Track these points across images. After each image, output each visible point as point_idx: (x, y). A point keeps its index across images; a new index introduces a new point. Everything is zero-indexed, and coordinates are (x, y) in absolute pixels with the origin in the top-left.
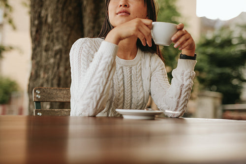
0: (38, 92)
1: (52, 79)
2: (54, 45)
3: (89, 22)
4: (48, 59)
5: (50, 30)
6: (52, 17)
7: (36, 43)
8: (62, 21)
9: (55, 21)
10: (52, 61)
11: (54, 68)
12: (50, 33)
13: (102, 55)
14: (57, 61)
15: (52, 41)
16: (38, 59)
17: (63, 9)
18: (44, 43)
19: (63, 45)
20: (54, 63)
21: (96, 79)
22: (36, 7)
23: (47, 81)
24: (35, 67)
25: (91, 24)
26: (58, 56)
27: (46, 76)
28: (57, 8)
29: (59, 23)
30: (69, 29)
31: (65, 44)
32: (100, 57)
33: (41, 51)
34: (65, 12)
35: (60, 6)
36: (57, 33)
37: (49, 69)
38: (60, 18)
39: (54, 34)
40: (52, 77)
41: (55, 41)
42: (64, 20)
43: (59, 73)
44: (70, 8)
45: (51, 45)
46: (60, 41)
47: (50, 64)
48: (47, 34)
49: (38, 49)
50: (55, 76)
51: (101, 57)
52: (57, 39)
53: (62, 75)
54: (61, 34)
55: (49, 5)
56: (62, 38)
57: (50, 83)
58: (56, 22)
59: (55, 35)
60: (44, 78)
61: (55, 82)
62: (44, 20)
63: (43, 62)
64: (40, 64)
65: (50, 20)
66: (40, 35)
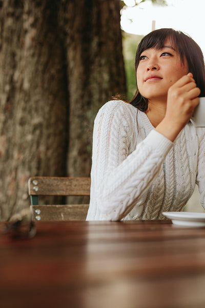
0: (35, 183)
1: (30, 162)
2: (32, 118)
3: (77, 89)
4: (23, 135)
5: (26, 99)
6: (30, 81)
7: (7, 114)
8: (43, 87)
9: (34, 86)
10: (29, 137)
11: (32, 146)
12: (27, 102)
13: (152, 150)
14: (36, 138)
15: (30, 112)
16: (10, 134)
17: (44, 72)
18: (19, 114)
19: (44, 117)
20: (33, 140)
21: (135, 181)
22: (7, 68)
23: (23, 163)
24: (6, 145)
25: (80, 92)
26: (38, 132)
27: (22, 157)
28: (36, 70)
29: (38, 90)
30: (51, 97)
31: (47, 116)
32: (148, 153)
33: (14, 124)
34: (47, 76)
35: (40, 68)
36: (37, 102)
37: (25, 149)
38: (40, 84)
39: (32, 103)
40: (30, 158)
41: (33, 112)
42: (46, 85)
43: (39, 153)
44: (53, 71)
45: (28, 117)
46: (40, 112)
47: (26, 142)
48: (22, 104)
49: (10, 122)
50: (33, 157)
51: (150, 153)
52: (37, 110)
53: (42, 156)
54: (41, 104)
55: (26, 67)
56: (43, 109)
57: (27, 166)
58: (36, 87)
59: (34, 106)
60: (19, 159)
61: (34, 164)
62: (18, 85)
63: (17, 139)
64: (13, 141)
65: (26, 85)
66: (12, 104)
